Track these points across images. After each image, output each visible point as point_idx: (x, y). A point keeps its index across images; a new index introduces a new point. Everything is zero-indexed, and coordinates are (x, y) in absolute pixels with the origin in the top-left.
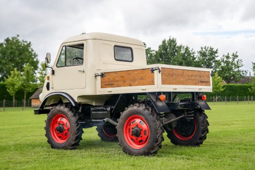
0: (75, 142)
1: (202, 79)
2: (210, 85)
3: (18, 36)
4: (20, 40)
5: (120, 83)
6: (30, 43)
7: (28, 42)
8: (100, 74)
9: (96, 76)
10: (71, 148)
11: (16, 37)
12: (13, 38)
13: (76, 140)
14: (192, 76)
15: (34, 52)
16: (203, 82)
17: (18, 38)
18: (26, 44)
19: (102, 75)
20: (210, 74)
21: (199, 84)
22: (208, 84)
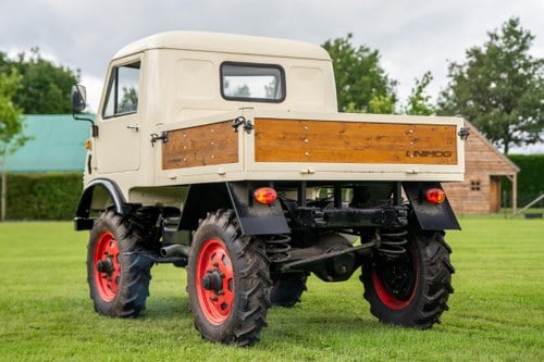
0: (128, 301)
1: (424, 147)
2: (455, 162)
3: (350, 36)
4: (353, 47)
5: (190, 157)
6: (376, 53)
7: (372, 51)
8: (160, 135)
9: (154, 141)
10: (124, 313)
11: (345, 37)
12: (338, 42)
13: (129, 296)
14: (379, 138)
15: (383, 75)
16: (425, 154)
17: (350, 41)
18: (366, 55)
19: (164, 138)
20: (458, 130)
21: (408, 158)
22: (450, 159)
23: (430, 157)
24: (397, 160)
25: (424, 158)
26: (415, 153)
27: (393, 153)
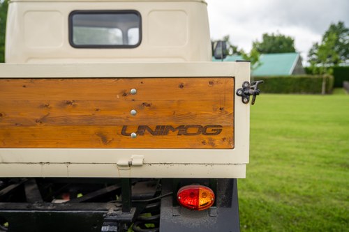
16: (162, 130)
20: (239, 86)
21: (124, 138)
22: (217, 138)
23: (173, 135)
24: (104, 141)
25: (159, 139)
26: (141, 130)
27: (92, 130)
